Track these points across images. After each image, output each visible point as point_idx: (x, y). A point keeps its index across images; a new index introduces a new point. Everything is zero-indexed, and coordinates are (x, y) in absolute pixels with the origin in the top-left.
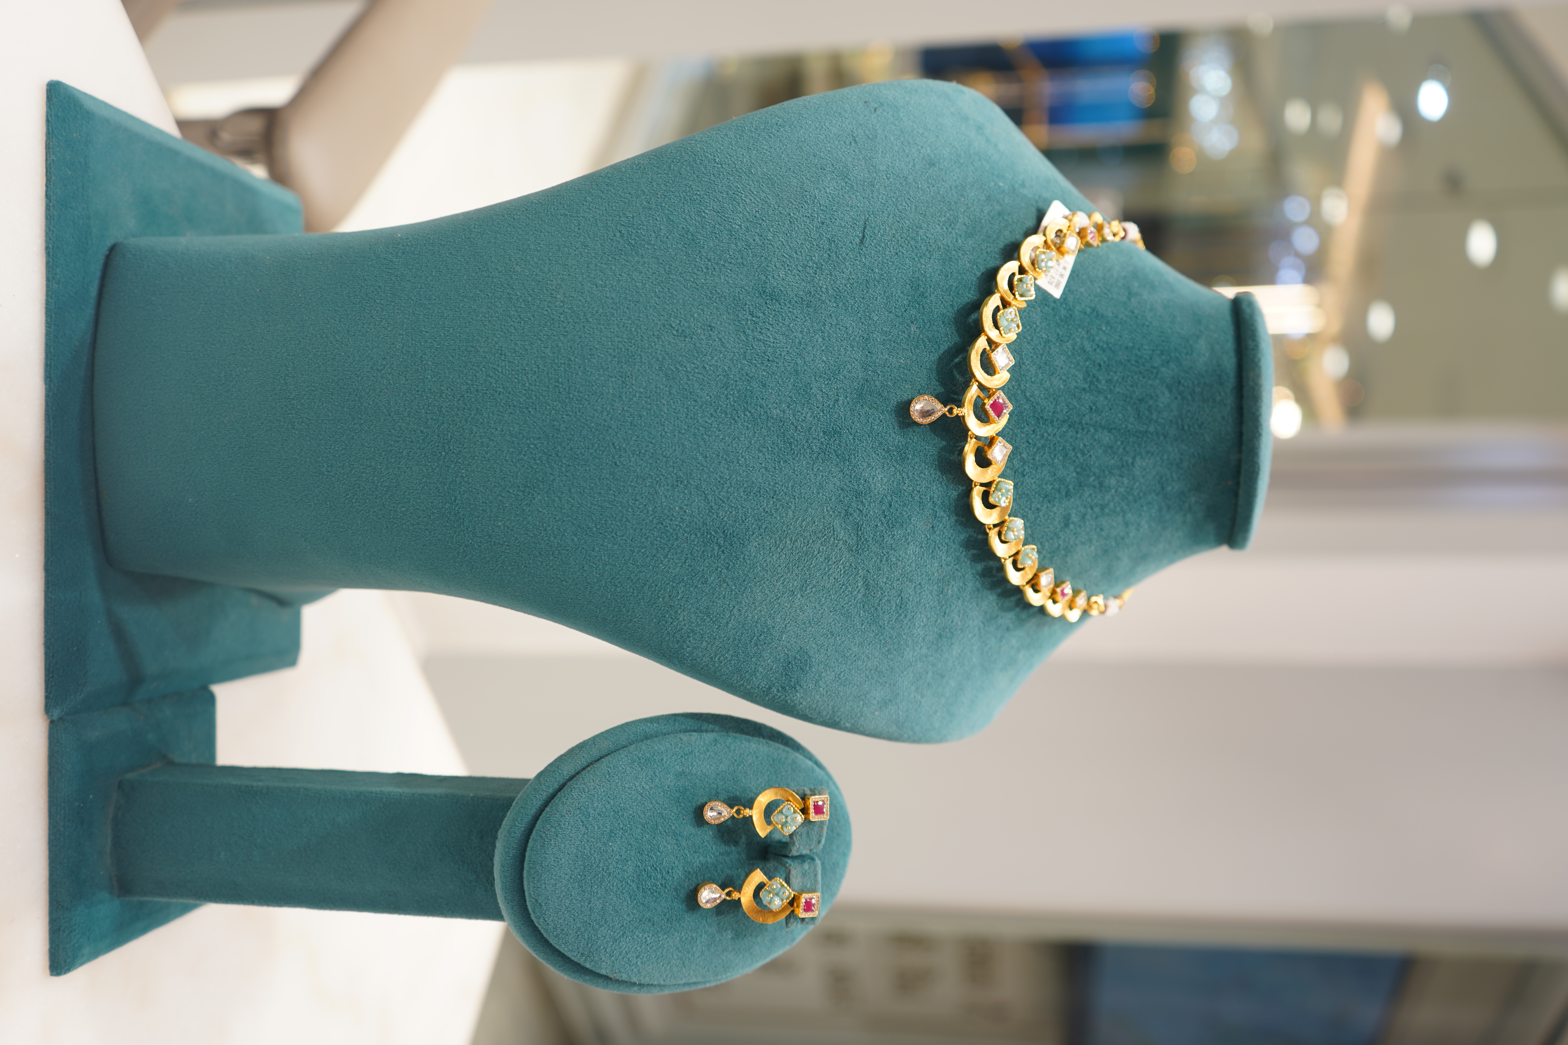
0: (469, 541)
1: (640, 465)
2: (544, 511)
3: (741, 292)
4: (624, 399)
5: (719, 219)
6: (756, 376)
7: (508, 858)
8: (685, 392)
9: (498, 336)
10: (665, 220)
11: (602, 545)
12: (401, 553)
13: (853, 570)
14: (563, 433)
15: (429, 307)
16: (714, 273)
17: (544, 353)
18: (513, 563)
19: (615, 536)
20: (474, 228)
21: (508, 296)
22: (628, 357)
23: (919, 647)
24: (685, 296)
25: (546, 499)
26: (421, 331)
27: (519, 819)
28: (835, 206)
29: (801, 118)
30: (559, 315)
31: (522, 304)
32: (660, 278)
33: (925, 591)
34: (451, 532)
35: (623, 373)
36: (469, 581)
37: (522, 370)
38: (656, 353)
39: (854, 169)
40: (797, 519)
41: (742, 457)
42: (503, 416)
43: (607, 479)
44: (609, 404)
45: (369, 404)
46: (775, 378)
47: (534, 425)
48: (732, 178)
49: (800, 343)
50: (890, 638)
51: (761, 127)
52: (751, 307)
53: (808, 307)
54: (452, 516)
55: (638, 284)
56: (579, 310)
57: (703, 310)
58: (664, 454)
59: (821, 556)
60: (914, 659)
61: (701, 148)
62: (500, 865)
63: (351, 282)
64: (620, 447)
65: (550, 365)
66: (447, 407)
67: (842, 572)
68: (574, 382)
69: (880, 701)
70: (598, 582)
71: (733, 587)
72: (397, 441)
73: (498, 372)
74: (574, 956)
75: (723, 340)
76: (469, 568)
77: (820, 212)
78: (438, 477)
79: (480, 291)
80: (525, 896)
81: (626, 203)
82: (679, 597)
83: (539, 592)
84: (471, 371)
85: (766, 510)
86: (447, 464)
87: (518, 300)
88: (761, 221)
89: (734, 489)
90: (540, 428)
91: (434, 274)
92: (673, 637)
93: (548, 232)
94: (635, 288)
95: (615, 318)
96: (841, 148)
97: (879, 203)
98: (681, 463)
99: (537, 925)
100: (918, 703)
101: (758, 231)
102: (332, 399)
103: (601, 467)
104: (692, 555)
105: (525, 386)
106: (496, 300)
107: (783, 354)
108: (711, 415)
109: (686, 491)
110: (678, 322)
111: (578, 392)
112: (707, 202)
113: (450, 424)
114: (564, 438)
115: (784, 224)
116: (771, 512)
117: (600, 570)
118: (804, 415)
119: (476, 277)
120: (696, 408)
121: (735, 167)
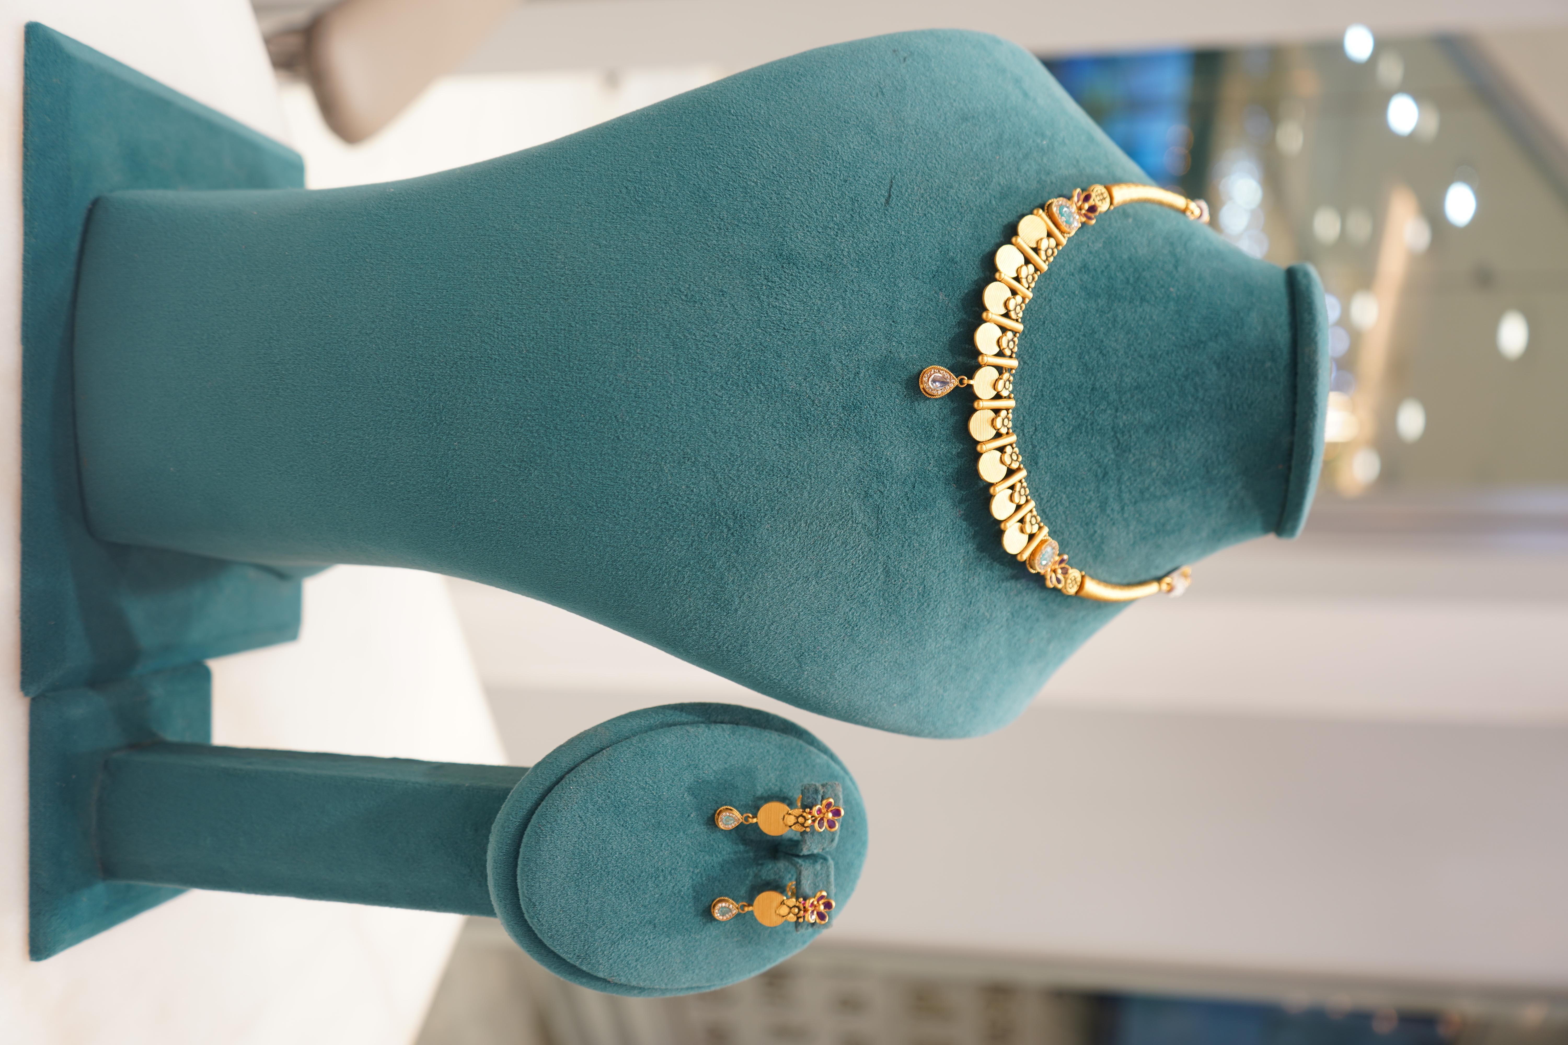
0: (461, 518)
1: (644, 440)
2: (541, 487)
3: (755, 254)
4: (628, 368)
5: (733, 175)
6: (771, 345)
7: (501, 854)
8: (694, 362)
9: (495, 299)
10: (675, 176)
11: (602, 525)
12: (391, 529)
13: (873, 556)
14: (562, 405)
15: (422, 267)
16: (727, 233)
17: (543, 318)
18: (508, 543)
19: (617, 516)
20: (471, 182)
21: (505, 257)
22: (632, 323)
23: (943, 638)
24: (696, 258)
25: (544, 474)
26: (413, 293)
27: (513, 814)
28: (859, 162)
29: (824, 67)
30: (560, 277)
31: (521, 265)
32: (668, 239)
33: (949, 579)
34: (443, 508)
35: (627, 340)
36: (462, 561)
37: (520, 336)
38: (663, 319)
39: (881, 123)
40: (813, 501)
41: (755, 433)
42: (498, 385)
43: (609, 454)
44: (611, 374)
45: (357, 371)
46: (792, 349)
47: (531, 395)
48: (747, 131)
49: (819, 310)
50: (911, 628)
51: (781, 77)
52: (766, 271)
53: (828, 271)
54: (445, 492)
55: (644, 245)
56: (581, 271)
57: (714, 274)
58: (671, 428)
59: (838, 540)
60: (937, 651)
61: (715, 98)
62: (493, 861)
63: (340, 239)
64: (623, 420)
65: (549, 330)
66: (439, 375)
67: (860, 558)
68: (575, 350)
69: (899, 694)
70: (598, 564)
71: (743, 573)
72: (386, 411)
73: (494, 338)
74: (569, 958)
75: (736, 306)
76: (462, 547)
77: (843, 168)
78: (429, 449)
79: (476, 251)
80: (518, 895)
81: (633, 157)
82: (685, 582)
83: (536, 574)
84: (465, 336)
85: (780, 490)
86: (438, 436)
87: (515, 260)
88: (778, 178)
89: (746, 466)
90: (538, 398)
91: (427, 232)
92: (678, 624)
93: (550, 188)
94: (641, 249)
95: (620, 282)
96: (867, 100)
97: (907, 160)
98: (688, 438)
99: (531, 925)
100: (941, 697)
101: (775, 188)
102: (318, 364)
103: (603, 442)
104: (699, 537)
105: (522, 354)
106: (493, 260)
107: (800, 322)
108: (722, 387)
109: (694, 469)
110: (687, 286)
111: (579, 360)
112: (721, 157)
113: (442, 393)
114: (563, 410)
115: (804, 181)
116: (784, 492)
117: (600, 551)
118: (822, 389)
119: (472, 236)
120: (705, 379)
121: (752, 119)
